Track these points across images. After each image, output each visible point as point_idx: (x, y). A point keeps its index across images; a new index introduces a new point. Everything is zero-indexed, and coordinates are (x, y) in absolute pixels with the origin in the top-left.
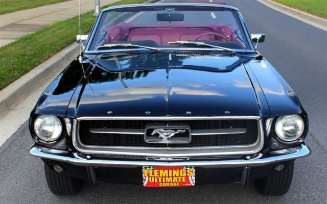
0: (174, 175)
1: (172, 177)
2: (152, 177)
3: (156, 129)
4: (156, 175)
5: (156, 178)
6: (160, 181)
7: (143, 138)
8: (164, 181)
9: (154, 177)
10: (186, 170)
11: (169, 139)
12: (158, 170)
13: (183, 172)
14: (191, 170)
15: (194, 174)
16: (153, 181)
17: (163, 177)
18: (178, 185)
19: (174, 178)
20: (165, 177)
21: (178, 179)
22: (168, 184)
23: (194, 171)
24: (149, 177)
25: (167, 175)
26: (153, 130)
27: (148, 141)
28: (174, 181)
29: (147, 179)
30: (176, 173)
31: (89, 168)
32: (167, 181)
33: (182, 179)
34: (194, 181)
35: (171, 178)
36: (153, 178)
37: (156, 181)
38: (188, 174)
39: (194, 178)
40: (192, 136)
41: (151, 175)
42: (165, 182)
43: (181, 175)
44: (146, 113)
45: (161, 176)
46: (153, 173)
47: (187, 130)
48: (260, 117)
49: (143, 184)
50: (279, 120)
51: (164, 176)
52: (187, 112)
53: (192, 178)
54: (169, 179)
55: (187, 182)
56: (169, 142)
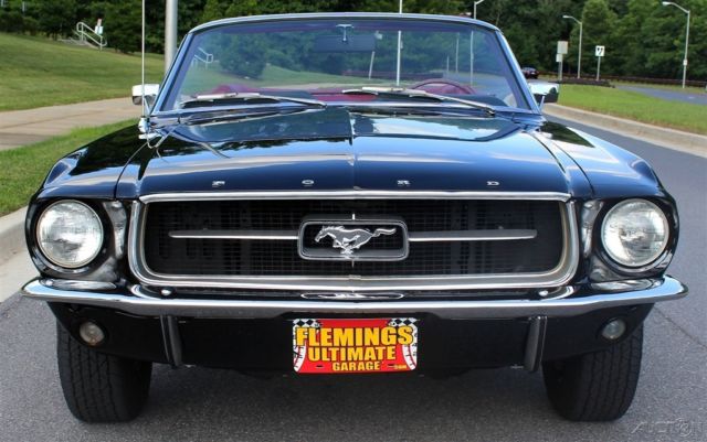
0: (367, 343)
1: (364, 346)
2: (314, 347)
3: (326, 226)
4: (324, 342)
5: (324, 350)
6: (334, 358)
7: (296, 249)
8: (343, 358)
9: (321, 347)
10: (397, 328)
11: (355, 250)
12: (330, 330)
13: (389, 334)
14: (409, 330)
15: (415, 340)
16: (318, 358)
17: (340, 346)
18: (376, 368)
19: (368, 350)
20: (347, 347)
21: (376, 352)
22: (352, 367)
23: (416, 331)
24: (308, 347)
25: (351, 343)
26: (318, 228)
27: (306, 255)
28: (367, 358)
29: (303, 352)
30: (372, 336)
31: (166, 320)
32: (350, 359)
33: (385, 352)
34: (415, 358)
35: (360, 350)
36: (317, 350)
37: (325, 358)
38: (401, 340)
39: (414, 349)
40: (411, 243)
41: (313, 342)
42: (347, 361)
43: (385, 341)
44: (304, 182)
45: (337, 344)
46: (318, 338)
47: (399, 229)
48: (569, 195)
49: (292, 365)
50: (610, 216)
51: (344, 344)
52: (400, 182)
53: (409, 351)
54: (355, 354)
55: (399, 360)
56: (357, 258)
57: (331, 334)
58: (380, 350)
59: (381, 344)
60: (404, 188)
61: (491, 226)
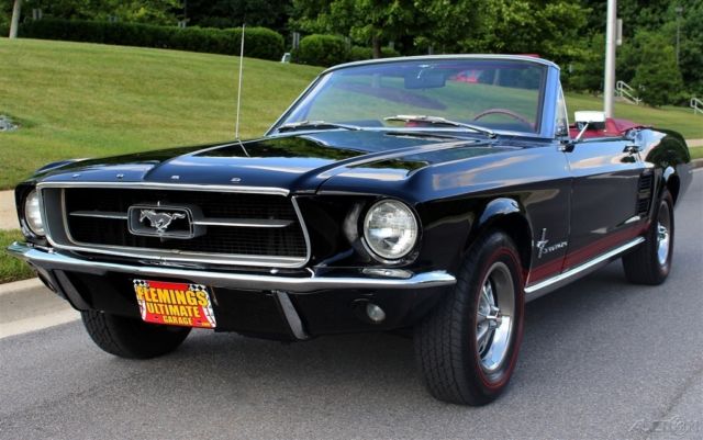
0: (179, 302)
1: (178, 305)
2: (149, 302)
3: (144, 210)
4: (154, 299)
5: (155, 305)
6: (162, 312)
8: (168, 313)
9: (153, 303)
10: (195, 292)
12: (154, 290)
13: (191, 296)
14: (203, 294)
15: (210, 303)
16: (153, 311)
17: (164, 304)
19: (181, 308)
20: (168, 304)
21: (187, 310)
22: (175, 320)
23: (208, 296)
24: (146, 301)
25: (169, 301)
26: (140, 211)
27: (134, 231)
28: (182, 314)
29: (144, 306)
30: (180, 297)
32: (172, 314)
33: (192, 311)
34: (213, 318)
35: (176, 308)
36: (151, 305)
37: (157, 312)
38: (200, 303)
39: (211, 311)
41: (147, 298)
42: (170, 315)
43: (190, 302)
44: (117, 176)
45: (161, 301)
46: (150, 295)
47: (186, 215)
48: (288, 191)
49: (140, 315)
51: (165, 301)
52: (174, 177)
53: (209, 311)
54: (174, 310)
55: (203, 318)
56: (169, 235)
57: (156, 292)
58: (189, 308)
59: (188, 304)
60: (175, 181)
61: (264, 216)
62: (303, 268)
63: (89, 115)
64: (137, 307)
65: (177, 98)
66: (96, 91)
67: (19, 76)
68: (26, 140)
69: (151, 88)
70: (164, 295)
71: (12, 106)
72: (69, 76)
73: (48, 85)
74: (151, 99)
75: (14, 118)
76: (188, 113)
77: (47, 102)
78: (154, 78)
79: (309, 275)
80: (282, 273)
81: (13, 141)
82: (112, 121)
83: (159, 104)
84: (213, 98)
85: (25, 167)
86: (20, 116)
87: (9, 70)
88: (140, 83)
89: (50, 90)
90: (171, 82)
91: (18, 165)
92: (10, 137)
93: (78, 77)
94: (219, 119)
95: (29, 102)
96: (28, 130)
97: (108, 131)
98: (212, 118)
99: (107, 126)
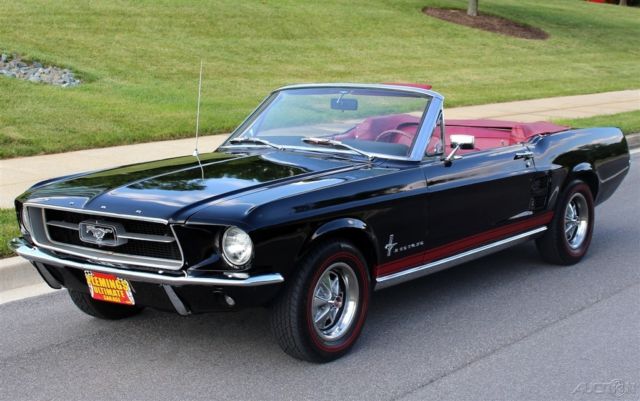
1: (111, 289)
2: (94, 286)
5: (99, 288)
6: (103, 293)
9: (97, 286)
10: (120, 281)
13: (118, 284)
14: (125, 283)
15: (130, 289)
16: (97, 292)
18: (120, 301)
19: (113, 291)
22: (111, 299)
23: (128, 284)
27: (83, 239)
33: (120, 293)
34: (133, 299)
37: (100, 292)
39: (131, 294)
41: (93, 283)
42: (108, 295)
45: (102, 286)
46: (95, 281)
48: (167, 222)
52: (102, 207)
53: (129, 294)
54: (109, 292)
55: (126, 298)
56: (104, 243)
57: (98, 280)
58: (118, 291)
59: (117, 289)
60: (103, 210)
61: (161, 233)
62: (180, 270)
63: (152, 65)
64: (88, 289)
65: (248, 39)
66: (164, 35)
67: (88, 21)
68: (85, 97)
69: (222, 29)
70: (103, 282)
71: (76, 58)
72: (138, 19)
73: (117, 30)
74: (221, 41)
75: (77, 72)
76: (256, 57)
77: (112, 51)
78: (227, 16)
79: (183, 275)
80: (167, 273)
81: (71, 100)
82: (174, 71)
83: (227, 48)
84: (288, 38)
85: (78, 128)
86: (83, 69)
87: (78, 14)
88: (212, 23)
89: (117, 37)
90: (245, 21)
91: (71, 127)
92: (70, 94)
93: (148, 20)
94: (288, 62)
95: (95, 53)
96: (89, 85)
97: (167, 84)
98: (281, 62)
99: (168, 77)
